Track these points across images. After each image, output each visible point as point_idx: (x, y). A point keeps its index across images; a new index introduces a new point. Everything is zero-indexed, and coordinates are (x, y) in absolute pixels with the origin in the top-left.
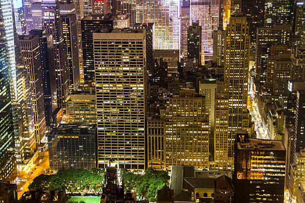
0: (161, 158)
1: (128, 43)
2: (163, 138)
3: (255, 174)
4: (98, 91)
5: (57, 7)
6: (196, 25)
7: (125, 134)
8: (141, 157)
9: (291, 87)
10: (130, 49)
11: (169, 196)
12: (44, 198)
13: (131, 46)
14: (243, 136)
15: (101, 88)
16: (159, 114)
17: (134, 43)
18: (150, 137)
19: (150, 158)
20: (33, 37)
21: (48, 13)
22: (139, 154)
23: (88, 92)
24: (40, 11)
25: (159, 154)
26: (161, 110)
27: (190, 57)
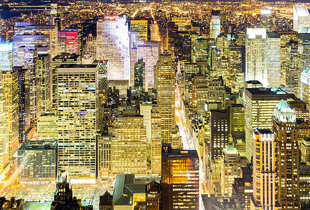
0: (109, 168)
1: (84, 75)
2: (110, 150)
3: (176, 179)
4: (59, 113)
5: (36, 50)
6: (140, 61)
7: (81, 148)
8: (93, 167)
9: (207, 108)
10: (86, 80)
11: (109, 201)
12: (5, 205)
13: (86, 77)
14: (167, 148)
15: (62, 111)
16: (108, 131)
17: (89, 75)
18: (100, 151)
19: (100, 168)
20: (13, 72)
21: (28, 54)
22: (91, 165)
23: (54, 114)
24: (23, 52)
25: (107, 165)
26: (109, 128)
27: (136, 85)
